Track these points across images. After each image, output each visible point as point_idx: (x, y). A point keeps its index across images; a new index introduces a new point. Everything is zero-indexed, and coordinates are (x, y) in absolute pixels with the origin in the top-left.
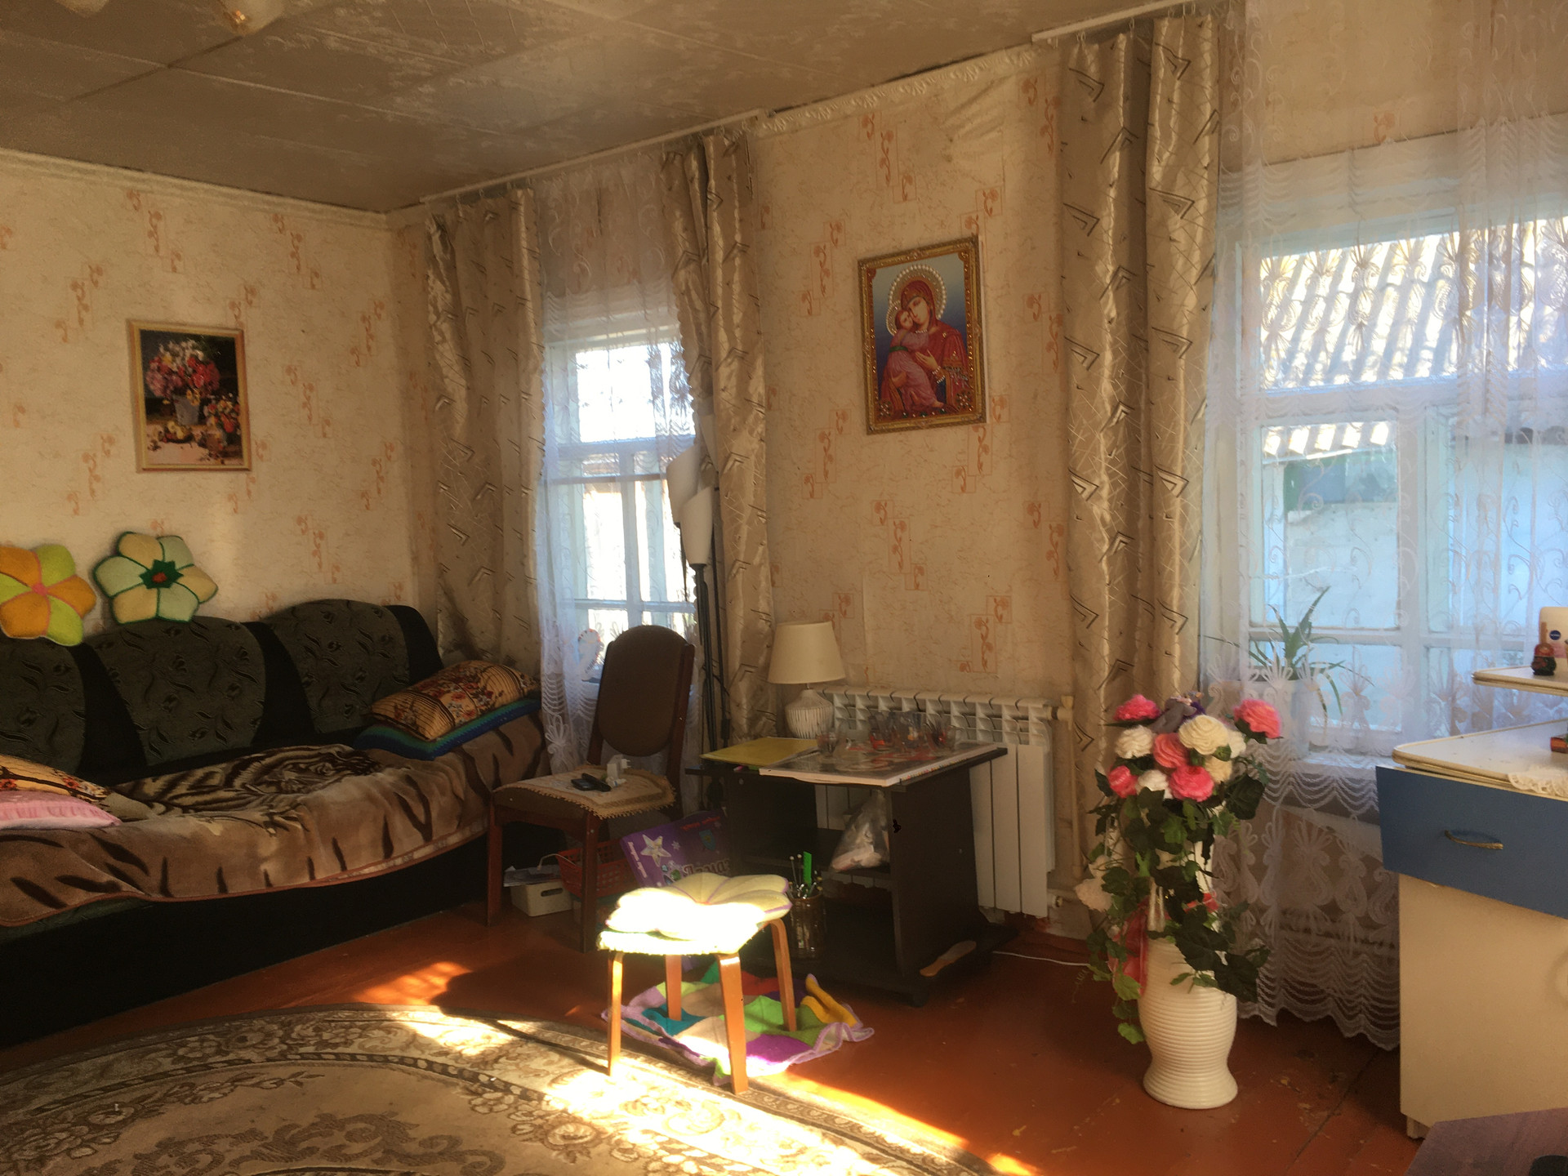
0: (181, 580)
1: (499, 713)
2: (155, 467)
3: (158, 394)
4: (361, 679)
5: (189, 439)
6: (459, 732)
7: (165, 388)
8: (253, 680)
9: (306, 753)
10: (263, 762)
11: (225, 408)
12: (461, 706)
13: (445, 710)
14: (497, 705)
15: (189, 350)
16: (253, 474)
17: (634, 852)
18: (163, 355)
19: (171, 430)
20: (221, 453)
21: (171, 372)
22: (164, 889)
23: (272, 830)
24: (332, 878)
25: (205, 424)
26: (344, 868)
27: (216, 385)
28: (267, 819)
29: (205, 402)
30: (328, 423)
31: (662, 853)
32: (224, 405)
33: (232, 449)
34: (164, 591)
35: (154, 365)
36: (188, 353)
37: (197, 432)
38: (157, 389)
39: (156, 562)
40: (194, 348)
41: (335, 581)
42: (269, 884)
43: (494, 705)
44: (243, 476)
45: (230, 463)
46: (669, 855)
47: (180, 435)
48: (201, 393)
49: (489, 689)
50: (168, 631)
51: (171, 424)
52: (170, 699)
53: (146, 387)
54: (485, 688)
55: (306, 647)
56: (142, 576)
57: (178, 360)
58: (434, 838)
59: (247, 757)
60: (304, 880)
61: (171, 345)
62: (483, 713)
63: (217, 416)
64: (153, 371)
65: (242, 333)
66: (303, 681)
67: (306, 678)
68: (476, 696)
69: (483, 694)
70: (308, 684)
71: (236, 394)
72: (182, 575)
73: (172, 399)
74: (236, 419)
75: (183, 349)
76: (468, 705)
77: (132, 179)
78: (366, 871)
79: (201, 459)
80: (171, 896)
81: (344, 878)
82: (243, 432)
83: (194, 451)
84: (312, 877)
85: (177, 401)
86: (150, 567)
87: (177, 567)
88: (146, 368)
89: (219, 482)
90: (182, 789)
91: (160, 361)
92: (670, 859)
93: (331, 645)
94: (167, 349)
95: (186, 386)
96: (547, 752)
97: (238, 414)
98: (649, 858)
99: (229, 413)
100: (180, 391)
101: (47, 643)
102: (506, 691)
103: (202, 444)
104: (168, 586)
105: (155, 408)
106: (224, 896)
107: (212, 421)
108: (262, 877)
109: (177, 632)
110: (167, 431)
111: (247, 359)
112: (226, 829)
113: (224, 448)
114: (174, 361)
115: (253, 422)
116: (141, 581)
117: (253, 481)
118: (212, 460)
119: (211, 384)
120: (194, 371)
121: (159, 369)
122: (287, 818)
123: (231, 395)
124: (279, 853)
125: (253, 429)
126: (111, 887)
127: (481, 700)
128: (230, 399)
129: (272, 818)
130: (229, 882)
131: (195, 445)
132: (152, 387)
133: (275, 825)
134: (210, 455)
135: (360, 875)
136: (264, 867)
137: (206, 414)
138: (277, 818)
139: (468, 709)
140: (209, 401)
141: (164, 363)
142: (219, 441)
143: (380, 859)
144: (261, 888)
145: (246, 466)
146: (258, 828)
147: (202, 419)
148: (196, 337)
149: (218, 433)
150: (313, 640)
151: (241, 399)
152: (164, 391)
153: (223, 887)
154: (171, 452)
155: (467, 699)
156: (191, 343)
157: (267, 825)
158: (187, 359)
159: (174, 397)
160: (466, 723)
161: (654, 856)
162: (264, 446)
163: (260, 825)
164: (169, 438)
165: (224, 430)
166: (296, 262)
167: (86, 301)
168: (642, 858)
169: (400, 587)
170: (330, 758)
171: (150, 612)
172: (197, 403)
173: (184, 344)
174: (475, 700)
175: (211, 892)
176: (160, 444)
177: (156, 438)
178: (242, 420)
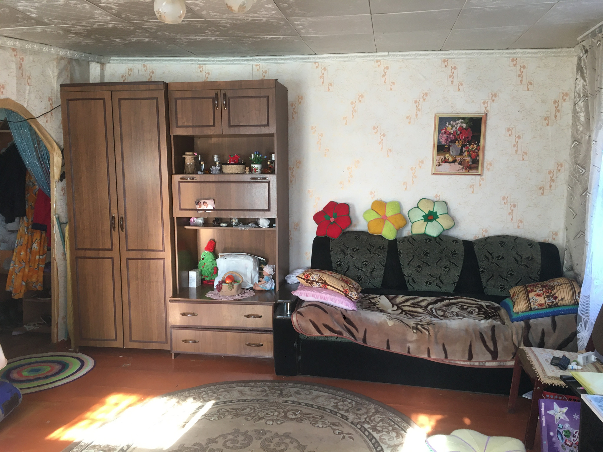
0: (437, 220)
1: (560, 309)
2: (437, 173)
3: (443, 143)
4: (511, 275)
5: (454, 161)
6: (532, 313)
7: (447, 140)
8: (456, 265)
9: (472, 302)
10: (451, 301)
11: (473, 148)
12: (537, 300)
13: (528, 300)
14: (559, 304)
15: (459, 124)
16: (484, 177)
17: (543, 409)
18: (448, 127)
19: (447, 158)
20: (468, 167)
21: (450, 134)
22: (364, 340)
23: (415, 331)
24: (441, 360)
25: (463, 155)
26: (446, 357)
27: (470, 138)
28: (415, 325)
29: (464, 146)
30: (526, 154)
31: (563, 417)
32: (473, 147)
33: (474, 165)
34: (429, 223)
35: (443, 131)
36: (459, 125)
37: (458, 158)
38: (443, 141)
39: (430, 211)
40: (462, 123)
41: (519, 227)
42: (409, 352)
43: (557, 303)
44: (478, 177)
45: (472, 172)
46: (568, 420)
47: (451, 160)
48: (462, 142)
49: (557, 295)
50: (426, 240)
51: (447, 155)
52: (418, 267)
53: (439, 140)
54: (555, 294)
55: (485, 256)
56: (423, 216)
57: (454, 129)
58: (498, 359)
59: (446, 297)
60: (425, 356)
61: (452, 123)
62: (550, 307)
63: (468, 151)
64: (442, 133)
65: (486, 115)
66: (480, 270)
67: (482, 270)
68: (548, 297)
69: (552, 296)
70: (482, 272)
71: (479, 142)
72: (438, 218)
73: (449, 145)
74: (478, 153)
75: (457, 124)
76: (541, 300)
77: (444, 54)
78: (459, 362)
79: (459, 170)
80: (366, 343)
81: (446, 362)
82: (480, 159)
83: (457, 166)
84: (429, 356)
85: (451, 146)
86: (427, 213)
87: (438, 214)
88: (439, 132)
89: (466, 180)
90: (408, 303)
91: (446, 129)
92: (567, 422)
93: (498, 257)
94: (449, 124)
95: (456, 139)
96: (577, 337)
97: (479, 150)
98: (553, 417)
99: (475, 150)
100: (453, 141)
101: (381, 237)
102: (566, 299)
103: (460, 164)
104: (431, 221)
105: (441, 149)
106: (387, 350)
107: (466, 153)
108: (407, 349)
109: (430, 240)
110: (445, 158)
111: (488, 126)
112: (394, 324)
113: (470, 165)
114: (452, 129)
115: (486, 153)
116: (423, 218)
117: (483, 179)
118: (464, 170)
119: (468, 138)
120: (461, 133)
121: (445, 133)
122: (424, 328)
123: (476, 142)
124: (417, 341)
125: (486, 157)
126: (340, 333)
127: (549, 300)
128: (476, 144)
129: (417, 326)
130: (391, 346)
131: (457, 164)
132: (441, 140)
133: (417, 329)
134: (463, 168)
135: (455, 363)
136: (408, 345)
137: (464, 151)
138: (419, 327)
139: (541, 302)
140: (466, 145)
141: (448, 130)
142: (468, 162)
143: (466, 360)
144: (406, 353)
145: (479, 173)
146: (409, 328)
147: (461, 153)
148: (463, 118)
149: (468, 159)
150: (489, 253)
151: (481, 144)
152: (446, 142)
153: (388, 347)
154: (446, 167)
155: (542, 297)
156: (461, 120)
157: (413, 328)
158: (458, 128)
159: (450, 144)
160: (538, 309)
161: (556, 417)
162: (491, 164)
163: (410, 327)
164: (445, 161)
165: (471, 157)
166: (521, 79)
167: (419, 107)
168: (547, 415)
169: (556, 234)
170: (480, 307)
171: (421, 231)
172: (460, 147)
173: (457, 122)
174: (546, 299)
175: (384, 347)
176: (441, 163)
177: (440, 161)
178: (480, 154)
